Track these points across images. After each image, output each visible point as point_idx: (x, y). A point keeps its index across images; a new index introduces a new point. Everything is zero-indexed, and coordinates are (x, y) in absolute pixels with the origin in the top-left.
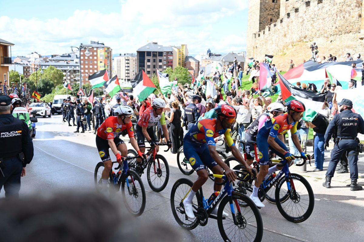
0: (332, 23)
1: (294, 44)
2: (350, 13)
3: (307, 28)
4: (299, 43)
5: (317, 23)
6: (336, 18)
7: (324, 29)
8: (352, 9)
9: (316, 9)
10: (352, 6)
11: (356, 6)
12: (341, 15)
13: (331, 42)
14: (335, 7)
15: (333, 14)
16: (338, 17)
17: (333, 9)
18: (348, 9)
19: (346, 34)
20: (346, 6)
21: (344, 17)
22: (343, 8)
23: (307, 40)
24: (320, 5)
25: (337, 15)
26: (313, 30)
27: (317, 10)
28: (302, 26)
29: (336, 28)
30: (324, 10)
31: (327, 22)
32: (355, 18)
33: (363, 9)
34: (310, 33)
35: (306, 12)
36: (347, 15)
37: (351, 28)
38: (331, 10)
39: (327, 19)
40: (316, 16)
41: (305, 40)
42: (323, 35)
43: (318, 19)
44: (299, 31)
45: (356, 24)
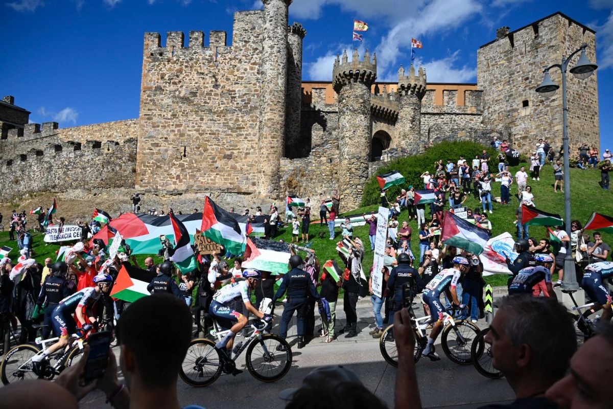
0: (96, 174)
1: (35, 194)
2: (120, 166)
3: (58, 176)
4: (44, 193)
5: (73, 172)
6: (102, 169)
7: (84, 179)
8: (124, 162)
9: (72, 155)
10: (124, 159)
11: (129, 160)
12: (109, 167)
13: (95, 195)
14: (101, 157)
15: (98, 164)
16: (105, 169)
17: (97, 159)
18: (119, 161)
19: (116, 189)
20: (115, 158)
21: (113, 170)
22: (113, 159)
23: (57, 190)
24: (78, 152)
25: (103, 166)
26: (67, 179)
27: (73, 157)
28: (49, 172)
29: (102, 180)
30: (85, 159)
31: (88, 172)
32: (128, 172)
33: (137, 164)
34: (62, 182)
35: (55, 157)
36: (118, 168)
37: (123, 182)
38: (94, 160)
39: (89, 169)
40: (72, 164)
41: (53, 190)
42: (82, 187)
43: (75, 168)
44: (43, 178)
45: (129, 178)
